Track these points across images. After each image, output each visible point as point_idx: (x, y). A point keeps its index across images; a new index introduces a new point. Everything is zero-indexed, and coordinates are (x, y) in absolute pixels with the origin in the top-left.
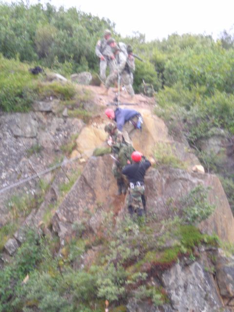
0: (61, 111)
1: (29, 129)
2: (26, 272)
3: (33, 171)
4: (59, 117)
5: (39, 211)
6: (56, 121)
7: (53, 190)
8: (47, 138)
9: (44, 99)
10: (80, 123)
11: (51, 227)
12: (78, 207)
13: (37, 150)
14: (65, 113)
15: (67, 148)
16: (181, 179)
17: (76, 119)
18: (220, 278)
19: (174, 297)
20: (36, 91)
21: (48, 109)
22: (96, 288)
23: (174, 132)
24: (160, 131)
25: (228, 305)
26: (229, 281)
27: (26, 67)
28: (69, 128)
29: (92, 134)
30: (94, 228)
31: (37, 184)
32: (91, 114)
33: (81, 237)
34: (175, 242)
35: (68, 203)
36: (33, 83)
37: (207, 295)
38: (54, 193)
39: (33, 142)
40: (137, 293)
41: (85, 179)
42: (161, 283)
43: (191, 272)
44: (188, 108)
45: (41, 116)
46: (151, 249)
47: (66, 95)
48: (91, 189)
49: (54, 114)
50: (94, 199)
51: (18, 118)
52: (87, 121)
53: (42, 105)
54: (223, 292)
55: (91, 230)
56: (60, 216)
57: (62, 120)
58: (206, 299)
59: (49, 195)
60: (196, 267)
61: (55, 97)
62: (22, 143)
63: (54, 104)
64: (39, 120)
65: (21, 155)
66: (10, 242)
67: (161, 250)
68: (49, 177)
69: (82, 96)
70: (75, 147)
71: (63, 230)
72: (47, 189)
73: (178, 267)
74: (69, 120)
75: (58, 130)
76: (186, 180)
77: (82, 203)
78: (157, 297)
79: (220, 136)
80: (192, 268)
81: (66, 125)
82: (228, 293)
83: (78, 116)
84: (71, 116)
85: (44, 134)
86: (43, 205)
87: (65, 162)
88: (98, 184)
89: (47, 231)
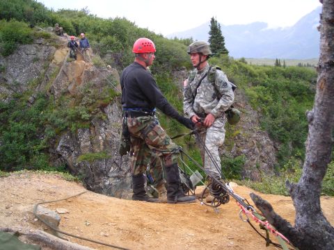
0: (46, 44)
1: (32, 51)
2: (41, 110)
3: (36, 69)
4: (45, 46)
5: (42, 85)
6: (44, 48)
7: (47, 76)
8: (41, 55)
9: (38, 38)
10: (55, 48)
11: (50, 91)
12: (61, 83)
13: (36, 60)
15: (50, 59)
16: (104, 71)
19: (109, 117)
20: (34, 35)
21: (40, 43)
22: (81, 116)
23: (94, 52)
29: (60, 53)
30: (70, 91)
31: (39, 74)
32: (58, 45)
34: (108, 96)
35: (57, 82)
36: (32, 32)
39: (34, 56)
40: (96, 116)
42: (104, 112)
43: (113, 107)
44: (98, 42)
45: (37, 45)
46: (98, 99)
47: (47, 37)
48: (67, 76)
49: (43, 45)
50: (68, 79)
51: (27, 46)
52: (57, 47)
53: (38, 41)
55: (68, 92)
56: (54, 87)
57: (47, 47)
59: (45, 78)
61: (43, 38)
62: (30, 57)
63: (42, 40)
64: (37, 47)
65: (30, 62)
66: (31, 98)
67: (102, 99)
68: (44, 71)
69: (53, 38)
70: (53, 58)
71: (56, 92)
72: (44, 76)
73: (110, 105)
75: (45, 51)
76: (106, 71)
77: (63, 81)
79: (111, 53)
80: (114, 105)
81: (49, 49)
83: (53, 46)
84: (50, 45)
85: (39, 53)
86: (43, 82)
87: (51, 65)
88: (69, 74)
89: (48, 93)
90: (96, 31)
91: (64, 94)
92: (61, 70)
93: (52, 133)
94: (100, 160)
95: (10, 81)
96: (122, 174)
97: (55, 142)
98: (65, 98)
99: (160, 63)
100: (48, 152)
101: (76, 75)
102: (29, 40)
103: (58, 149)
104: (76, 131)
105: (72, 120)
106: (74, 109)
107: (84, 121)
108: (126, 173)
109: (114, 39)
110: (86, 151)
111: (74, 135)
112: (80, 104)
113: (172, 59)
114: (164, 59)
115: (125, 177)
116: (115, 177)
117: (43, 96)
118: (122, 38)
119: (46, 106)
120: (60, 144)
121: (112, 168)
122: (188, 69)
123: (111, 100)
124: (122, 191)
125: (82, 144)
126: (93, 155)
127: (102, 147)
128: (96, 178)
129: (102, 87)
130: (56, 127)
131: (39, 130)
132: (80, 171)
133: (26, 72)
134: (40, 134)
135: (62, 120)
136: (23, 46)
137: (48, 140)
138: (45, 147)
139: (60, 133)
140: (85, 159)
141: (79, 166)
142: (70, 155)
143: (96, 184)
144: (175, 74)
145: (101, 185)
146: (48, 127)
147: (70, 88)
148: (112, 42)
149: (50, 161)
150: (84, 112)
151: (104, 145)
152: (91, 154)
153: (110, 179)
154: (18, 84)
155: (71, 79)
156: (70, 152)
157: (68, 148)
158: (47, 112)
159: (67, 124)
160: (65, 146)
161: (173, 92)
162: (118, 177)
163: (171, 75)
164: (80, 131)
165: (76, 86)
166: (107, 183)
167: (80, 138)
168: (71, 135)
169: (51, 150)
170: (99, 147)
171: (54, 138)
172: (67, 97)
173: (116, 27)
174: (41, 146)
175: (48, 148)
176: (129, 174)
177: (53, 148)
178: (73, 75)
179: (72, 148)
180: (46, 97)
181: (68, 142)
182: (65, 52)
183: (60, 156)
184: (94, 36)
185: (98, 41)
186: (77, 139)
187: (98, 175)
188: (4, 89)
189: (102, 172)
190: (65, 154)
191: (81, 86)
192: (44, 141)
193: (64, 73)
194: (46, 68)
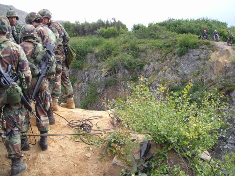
0: (206, 48)
1: (197, 53)
3: (198, 65)
5: (199, 75)
6: (205, 51)
8: (202, 56)
9: (202, 45)
10: (211, 52)
11: (201, 80)
12: (209, 74)
13: (199, 59)
15: (208, 58)
19: (233, 99)
20: (199, 43)
27: (197, 36)
29: (215, 55)
31: (199, 69)
32: (214, 49)
35: (206, 73)
36: (199, 41)
39: (199, 57)
42: (230, 96)
46: (227, 86)
47: (208, 44)
48: (213, 70)
49: (204, 49)
50: (213, 72)
51: (194, 50)
52: (213, 51)
53: (201, 47)
55: (212, 81)
56: (204, 77)
61: (205, 44)
62: (196, 57)
63: (204, 46)
64: (200, 51)
65: (195, 60)
67: (231, 86)
68: (202, 67)
69: (212, 44)
70: (210, 58)
71: (205, 81)
72: (202, 70)
75: (205, 53)
78: (228, 99)
81: (208, 52)
83: (211, 50)
84: (209, 50)
91: (210, 82)
95: (181, 72)
101: (219, 69)
102: (195, 46)
116: (232, 144)
121: (231, 137)
133: (192, 67)
136: (191, 50)
145: (220, 147)
147: (213, 78)
153: (228, 144)
154: (185, 75)
166: (225, 147)
178: (217, 69)
182: (218, 54)
188: (176, 77)
189: (222, 138)
193: (211, 68)
194: (204, 64)
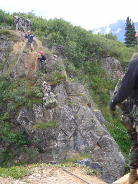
0: (6, 39)
2: (4, 90)
4: (6, 40)
5: (4, 70)
6: (5, 42)
7: (7, 63)
10: (13, 42)
11: (11, 75)
12: (19, 69)
14: (8, 39)
15: (9, 50)
16: (52, 59)
17: (11, 41)
18: (67, 88)
21: (2, 38)
23: (44, 45)
24: (40, 44)
25: (69, 95)
26: (70, 89)
28: (9, 44)
29: (17, 46)
30: (26, 75)
32: (16, 39)
33: (21, 78)
34: (56, 79)
35: (16, 68)
37: (64, 93)
38: (8, 64)
41: (21, 60)
43: (60, 87)
47: (7, 33)
48: (23, 63)
49: (4, 39)
50: (24, 66)
52: (15, 41)
54: (68, 92)
56: (14, 72)
57: (7, 41)
58: (64, 94)
59: (6, 65)
60: (61, 85)
61: (4, 34)
63: (4, 36)
67: (52, 81)
68: (4, 60)
69: (12, 34)
70: (12, 50)
71: (16, 76)
72: (5, 63)
73: (57, 86)
74: (9, 41)
75: (6, 44)
76: (54, 59)
77: (21, 67)
79: (55, 45)
80: (60, 86)
81: (8, 43)
82: (69, 92)
83: (12, 40)
85: (2, 46)
86: (5, 68)
87: (11, 54)
88: (25, 61)
89: (9, 76)
90: (43, 29)
91: (21, 77)
92: (19, 59)
93: (13, 107)
94: (51, 128)
96: (67, 138)
97: (15, 114)
98: (22, 80)
99: (91, 52)
100: (10, 122)
101: (30, 62)
103: (18, 119)
104: (32, 106)
105: (29, 97)
106: (30, 89)
107: (39, 98)
108: (70, 138)
109: (58, 34)
110: (40, 121)
111: (30, 108)
112: (35, 85)
113: (100, 49)
114: (94, 49)
115: (69, 141)
116: (61, 141)
117: (6, 79)
118: (63, 34)
119: (8, 86)
120: (20, 116)
121: (60, 134)
122: (111, 57)
123: (58, 82)
124: (67, 152)
125: (37, 116)
126: (45, 124)
127: (52, 118)
128: (47, 142)
129: (51, 71)
130: (16, 102)
131: (3, 105)
132: (35, 137)
134: (3, 108)
135: (20, 97)
137: (10, 113)
138: (8, 118)
139: (19, 107)
140: (39, 127)
141: (34, 133)
142: (27, 124)
143: (47, 146)
144: (102, 60)
145: (51, 147)
146: (10, 103)
147: (26, 72)
148: (56, 37)
149: (11, 128)
150: (39, 91)
151: (53, 116)
152: (44, 123)
153: (58, 142)
155: (26, 66)
156: (27, 122)
157: (25, 119)
158: (8, 91)
159: (25, 100)
160: (23, 118)
161: (100, 75)
162: (64, 141)
163: (99, 61)
164: (35, 105)
165: (30, 70)
166: (56, 146)
167: (35, 111)
168: (28, 108)
169: (12, 120)
170: (49, 118)
171: (14, 111)
172: (24, 79)
173: (59, 26)
174: (5, 117)
175: (10, 119)
176: (72, 139)
177: (14, 118)
178: (28, 63)
179: (29, 119)
180: (8, 80)
181: (25, 115)
182: (21, 45)
183: (19, 125)
184: (42, 32)
185: (46, 36)
186: (33, 112)
187: (49, 139)
189: (52, 137)
190: (23, 123)
191: (35, 71)
192: (7, 113)
193: (21, 61)
194: (7, 57)
